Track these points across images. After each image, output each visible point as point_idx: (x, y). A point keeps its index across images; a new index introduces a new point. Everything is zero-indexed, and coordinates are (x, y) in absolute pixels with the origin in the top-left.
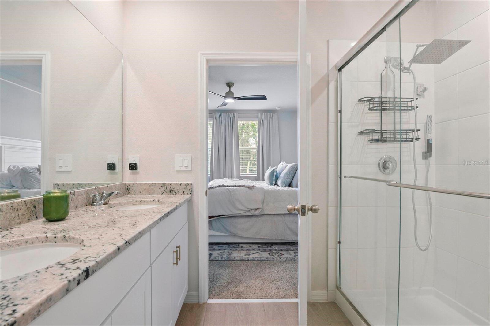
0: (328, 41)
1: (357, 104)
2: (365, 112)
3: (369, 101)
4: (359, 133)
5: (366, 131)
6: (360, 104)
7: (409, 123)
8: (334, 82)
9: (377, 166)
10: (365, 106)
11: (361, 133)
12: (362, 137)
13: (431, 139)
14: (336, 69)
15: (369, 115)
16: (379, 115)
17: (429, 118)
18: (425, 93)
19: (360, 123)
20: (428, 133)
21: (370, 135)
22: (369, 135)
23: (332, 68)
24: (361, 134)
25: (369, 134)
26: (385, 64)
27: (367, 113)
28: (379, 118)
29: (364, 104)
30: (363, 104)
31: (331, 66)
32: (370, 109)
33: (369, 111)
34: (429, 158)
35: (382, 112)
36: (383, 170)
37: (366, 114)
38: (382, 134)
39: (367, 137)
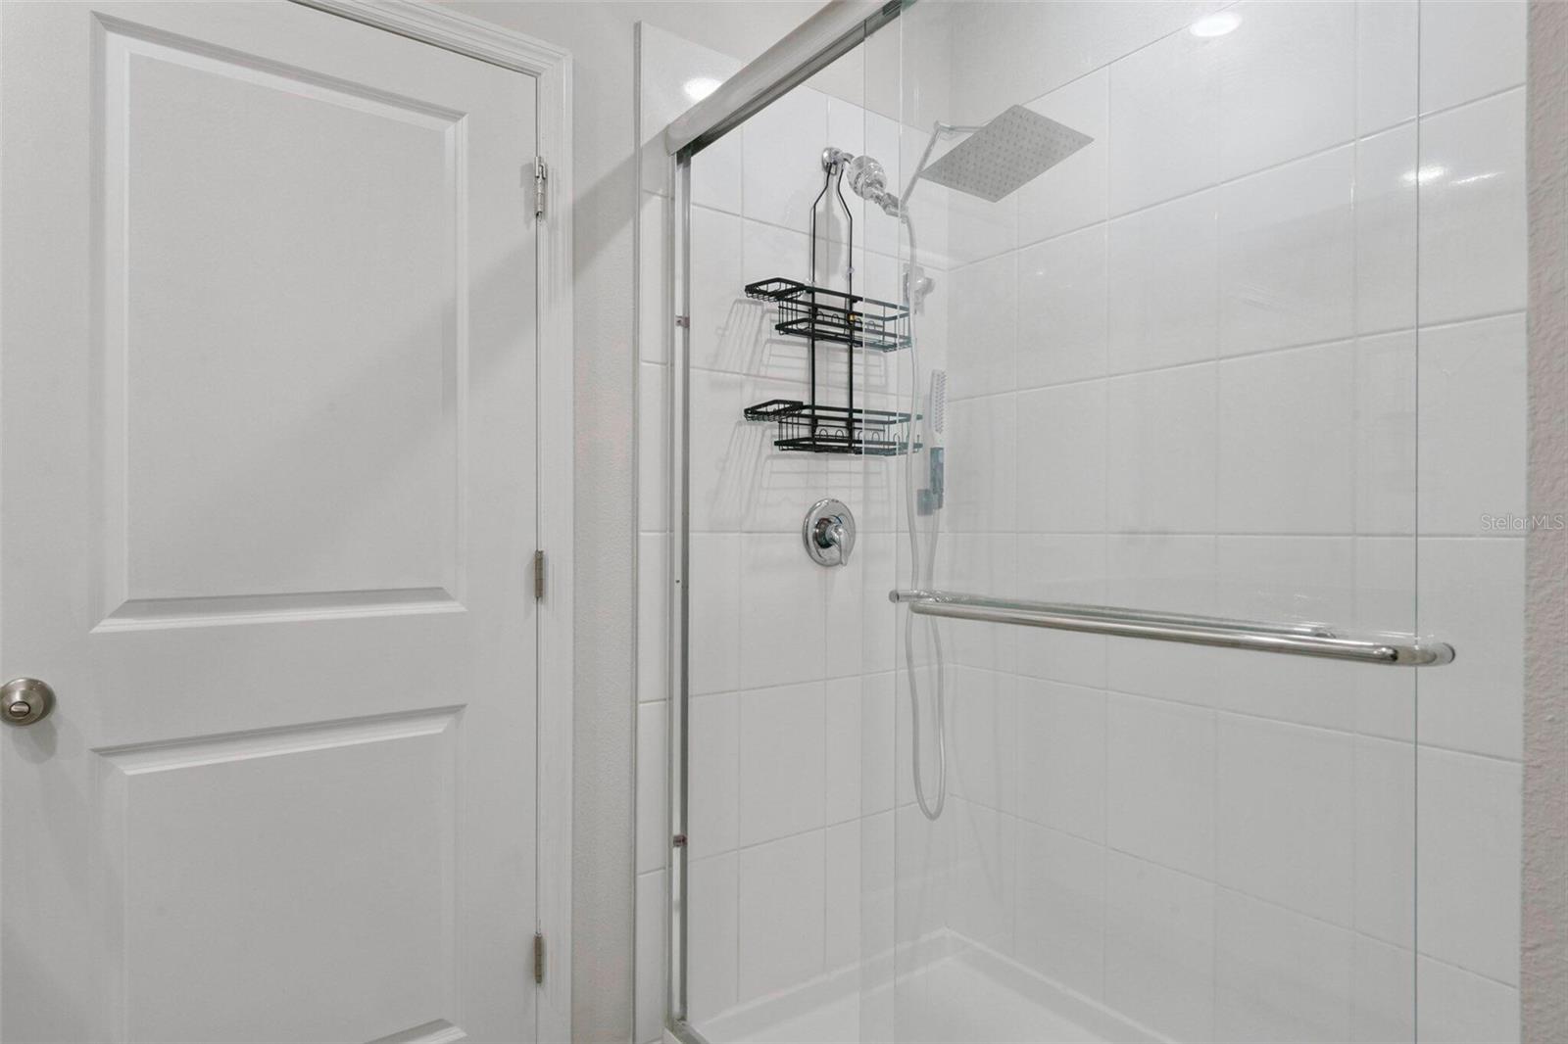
0: (638, 27)
1: (740, 301)
2: (765, 336)
3: (779, 296)
4: (746, 411)
5: (770, 409)
6: (748, 302)
7: (887, 394)
8: (659, 198)
9: (801, 535)
10: (764, 313)
11: (754, 413)
12: (753, 427)
13: (942, 449)
14: (668, 152)
15: (778, 349)
16: (804, 352)
17: (939, 379)
18: (928, 296)
19: (747, 375)
20: (934, 431)
21: (780, 422)
22: (777, 423)
23: (649, 142)
24: (753, 419)
25: (777, 417)
26: (824, 174)
27: (771, 341)
28: (805, 364)
29: (761, 304)
30: (759, 307)
31: (650, 132)
32: (782, 327)
33: (776, 335)
34: (937, 511)
35: (816, 343)
36: (817, 549)
37: (768, 345)
38: (814, 421)
39: (770, 430)
